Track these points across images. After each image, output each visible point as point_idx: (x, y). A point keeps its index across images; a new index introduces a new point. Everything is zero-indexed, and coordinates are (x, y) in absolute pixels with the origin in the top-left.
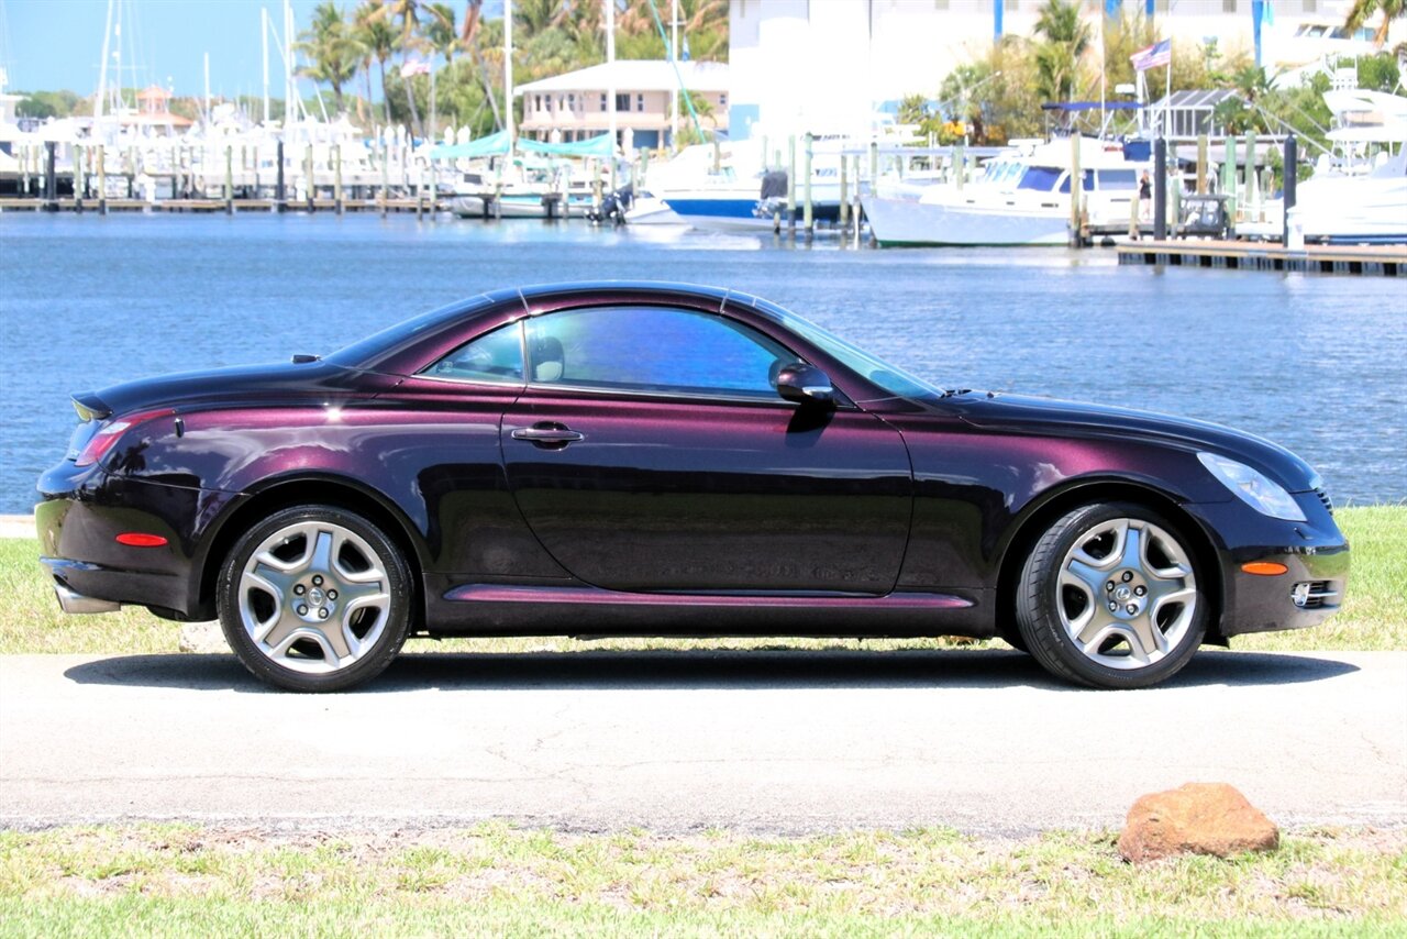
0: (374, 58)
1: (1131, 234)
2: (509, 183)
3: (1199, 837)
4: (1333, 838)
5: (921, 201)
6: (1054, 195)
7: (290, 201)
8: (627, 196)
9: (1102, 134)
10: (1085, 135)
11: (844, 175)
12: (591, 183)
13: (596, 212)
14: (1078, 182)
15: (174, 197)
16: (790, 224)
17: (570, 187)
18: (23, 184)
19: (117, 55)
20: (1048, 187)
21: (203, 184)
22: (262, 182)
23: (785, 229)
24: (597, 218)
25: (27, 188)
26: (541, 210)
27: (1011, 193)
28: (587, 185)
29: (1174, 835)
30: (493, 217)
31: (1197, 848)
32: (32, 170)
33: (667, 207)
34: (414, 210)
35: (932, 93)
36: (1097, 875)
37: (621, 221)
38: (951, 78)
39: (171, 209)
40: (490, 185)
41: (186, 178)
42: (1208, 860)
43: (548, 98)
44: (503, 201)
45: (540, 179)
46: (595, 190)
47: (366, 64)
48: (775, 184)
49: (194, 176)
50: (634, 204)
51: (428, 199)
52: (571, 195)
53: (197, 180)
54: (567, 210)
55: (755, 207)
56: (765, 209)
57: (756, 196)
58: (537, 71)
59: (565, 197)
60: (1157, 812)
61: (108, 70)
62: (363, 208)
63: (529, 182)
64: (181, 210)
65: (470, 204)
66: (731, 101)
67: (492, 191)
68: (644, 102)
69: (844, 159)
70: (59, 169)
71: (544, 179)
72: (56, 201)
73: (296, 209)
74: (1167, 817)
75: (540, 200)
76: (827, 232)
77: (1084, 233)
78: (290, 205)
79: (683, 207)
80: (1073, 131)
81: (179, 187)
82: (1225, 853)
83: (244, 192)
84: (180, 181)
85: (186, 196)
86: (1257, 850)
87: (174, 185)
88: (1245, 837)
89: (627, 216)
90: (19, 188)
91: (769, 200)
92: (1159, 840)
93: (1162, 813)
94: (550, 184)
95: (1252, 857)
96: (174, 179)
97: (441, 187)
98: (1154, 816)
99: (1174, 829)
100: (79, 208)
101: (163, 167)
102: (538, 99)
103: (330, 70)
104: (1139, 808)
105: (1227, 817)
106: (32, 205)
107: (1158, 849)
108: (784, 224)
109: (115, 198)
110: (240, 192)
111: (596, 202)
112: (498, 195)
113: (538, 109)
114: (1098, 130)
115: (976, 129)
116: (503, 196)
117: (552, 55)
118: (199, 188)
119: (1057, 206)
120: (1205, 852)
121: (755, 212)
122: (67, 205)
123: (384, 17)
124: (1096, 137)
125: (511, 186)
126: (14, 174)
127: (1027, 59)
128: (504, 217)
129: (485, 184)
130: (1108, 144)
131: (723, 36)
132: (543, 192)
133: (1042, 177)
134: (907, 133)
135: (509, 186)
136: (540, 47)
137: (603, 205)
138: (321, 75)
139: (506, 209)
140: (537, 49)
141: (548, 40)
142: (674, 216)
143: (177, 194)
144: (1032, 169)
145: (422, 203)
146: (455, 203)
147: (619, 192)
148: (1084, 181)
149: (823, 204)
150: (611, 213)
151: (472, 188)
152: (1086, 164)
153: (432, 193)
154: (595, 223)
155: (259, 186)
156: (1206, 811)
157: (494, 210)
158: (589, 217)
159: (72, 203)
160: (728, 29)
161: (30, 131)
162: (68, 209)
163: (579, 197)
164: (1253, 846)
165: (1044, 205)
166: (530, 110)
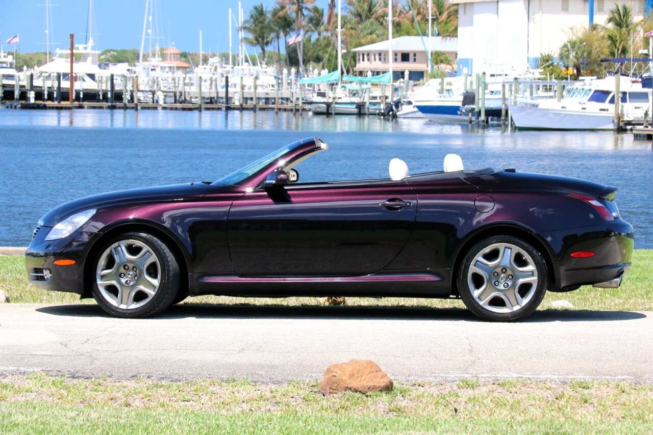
0: (282, 34)
1: (644, 125)
2: (340, 97)
3: (354, 384)
4: (423, 387)
5: (539, 107)
6: (606, 105)
7: (232, 105)
8: (398, 104)
9: (631, 74)
10: (622, 75)
11: (504, 95)
12: (380, 97)
13: (382, 111)
14: (618, 99)
15: (175, 102)
16: (476, 119)
17: (370, 99)
18: (99, 95)
19: (150, 31)
20: (603, 101)
21: (189, 96)
22: (220, 95)
23: (474, 121)
24: (383, 114)
25: (101, 98)
26: (356, 110)
27: (585, 103)
28: (378, 98)
29: (342, 383)
30: (331, 114)
31: (353, 389)
32: (104, 88)
33: (416, 109)
34: (292, 110)
35: (555, 53)
36: (306, 400)
37: (395, 116)
38: (565, 46)
39: (172, 109)
40: (330, 98)
41: (181, 93)
42: (357, 395)
43: (368, 55)
44: (336, 106)
45: (354, 95)
46: (382, 101)
47: (278, 37)
48: (469, 98)
49: (185, 92)
50: (401, 108)
51: (299, 105)
52: (370, 103)
53: (187, 94)
54: (369, 111)
55: (459, 110)
56: (464, 111)
57: (460, 104)
58: (363, 41)
59: (367, 104)
60: (335, 372)
61: (145, 39)
62: (268, 108)
63: (349, 96)
64: (176, 109)
65: (319, 107)
66: (459, 57)
67: (331, 101)
68: (416, 57)
69: (504, 86)
70: (117, 88)
71: (357, 95)
72: (114, 104)
73: (234, 109)
74: (340, 375)
75: (355, 105)
76: (495, 122)
77: (621, 124)
78: (232, 107)
79: (424, 109)
80: (616, 73)
81: (178, 98)
82: (366, 392)
83: (211, 101)
84: (178, 94)
85: (181, 103)
86: (381, 391)
87: (175, 96)
88: (376, 384)
89: (398, 113)
90: (97, 98)
91: (466, 106)
92: (336, 385)
93: (338, 373)
94: (360, 98)
95: (379, 393)
96: (175, 94)
97: (304, 99)
98: (334, 374)
99: (342, 380)
100: (125, 108)
101: (170, 89)
102: (363, 55)
103: (260, 39)
104: (329, 371)
105: (369, 376)
106: (102, 106)
107: (335, 390)
108: (474, 118)
109: (147, 103)
110: (209, 101)
111: (382, 106)
112: (334, 103)
113: (363, 60)
114: (629, 72)
115: (577, 72)
116: (336, 103)
117: (371, 33)
118: (188, 98)
119: (608, 110)
120: (356, 391)
121: (459, 113)
122: (119, 106)
123: (286, 12)
124: (628, 76)
125: (341, 98)
126: (95, 90)
127: (603, 36)
128: (336, 114)
129: (327, 97)
130: (634, 79)
131: (455, 24)
132: (356, 102)
133: (600, 96)
134: (537, 73)
135: (339, 98)
136: (365, 29)
137: (386, 108)
138: (255, 42)
139: (337, 110)
140: (363, 30)
141: (369, 26)
142: (420, 114)
143: (177, 101)
144: (596, 91)
145: (295, 107)
146: (312, 107)
147: (394, 102)
148: (621, 98)
149: (493, 109)
150: (390, 113)
151: (320, 99)
152: (622, 89)
153: (300, 102)
154: (382, 117)
155: (218, 97)
156: (358, 372)
157: (332, 110)
158: (378, 114)
159: (121, 105)
160: (458, 21)
161: (105, 69)
162: (120, 108)
163: (375, 104)
164: (379, 389)
165: (601, 110)
166: (359, 61)
